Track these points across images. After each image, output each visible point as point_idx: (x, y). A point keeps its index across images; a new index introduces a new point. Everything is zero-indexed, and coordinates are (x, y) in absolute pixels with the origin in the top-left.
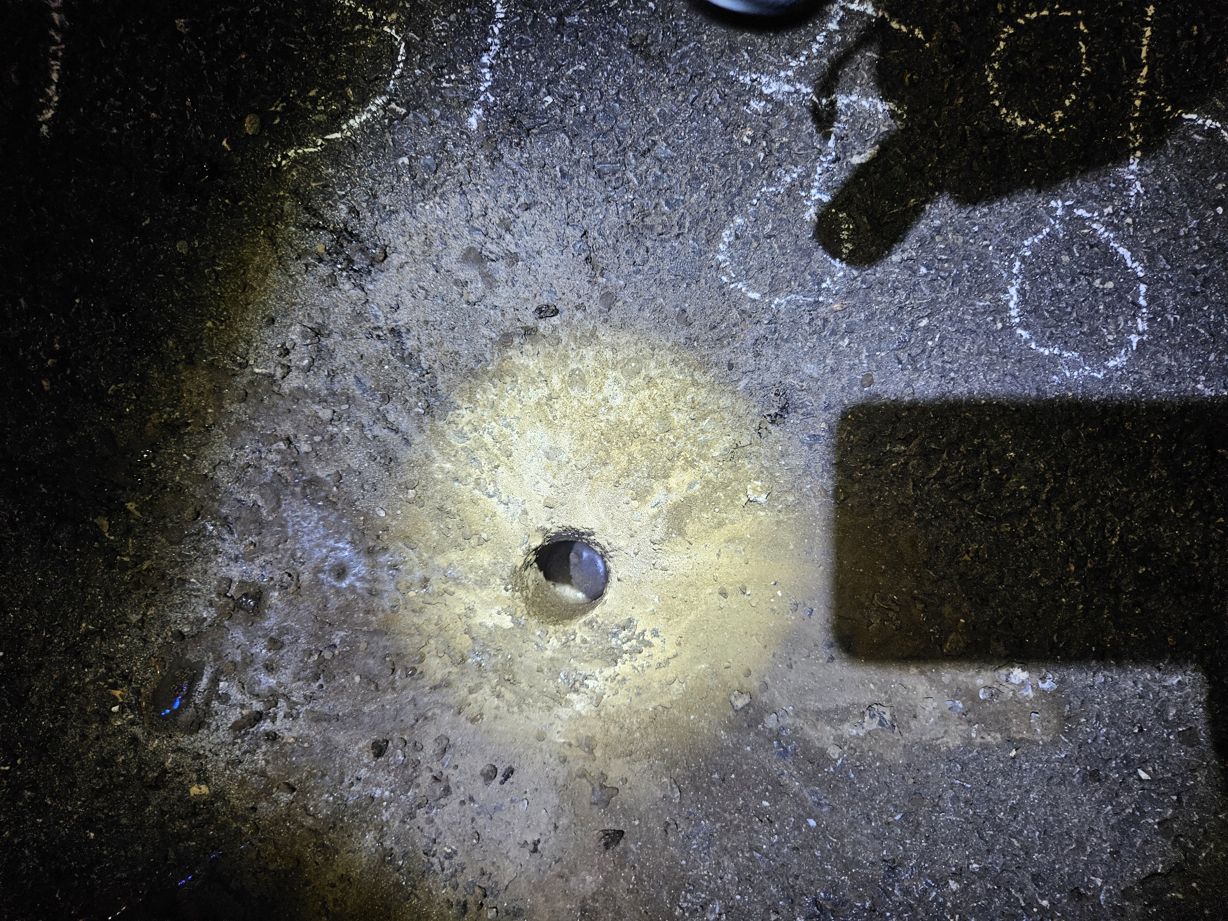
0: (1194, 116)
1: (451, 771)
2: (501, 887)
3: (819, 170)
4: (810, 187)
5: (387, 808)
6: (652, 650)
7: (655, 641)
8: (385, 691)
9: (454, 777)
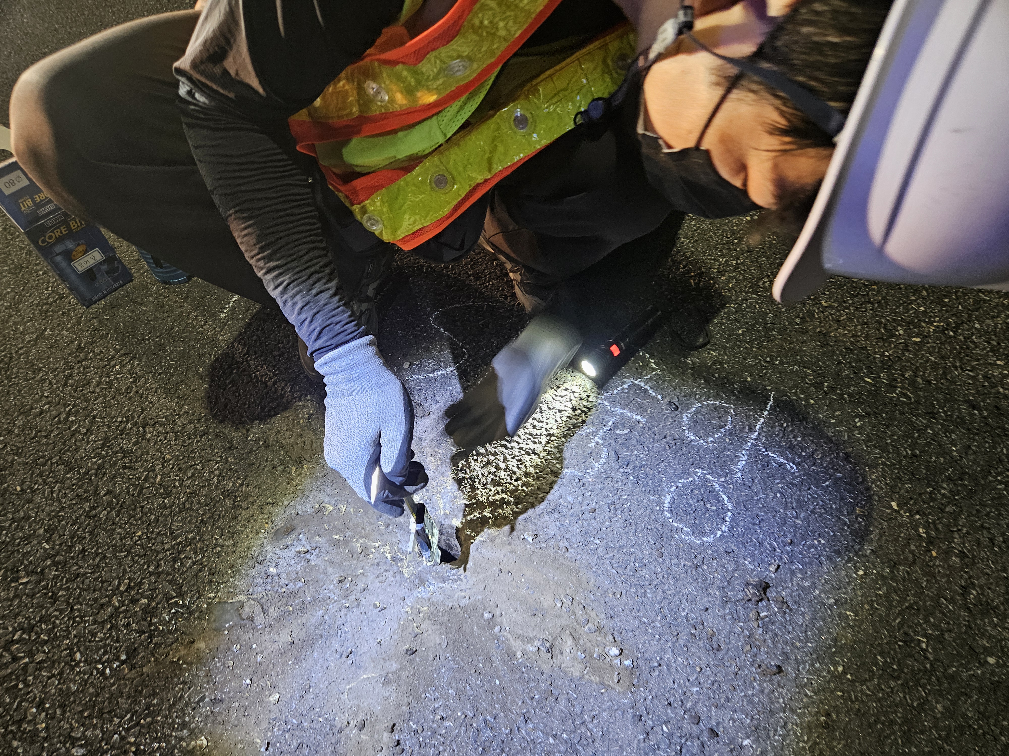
0: (775, 456)
1: (363, 599)
2: (359, 653)
3: (601, 431)
4: (596, 436)
5: (333, 603)
6: (462, 583)
7: (465, 580)
8: (354, 559)
9: (363, 602)
